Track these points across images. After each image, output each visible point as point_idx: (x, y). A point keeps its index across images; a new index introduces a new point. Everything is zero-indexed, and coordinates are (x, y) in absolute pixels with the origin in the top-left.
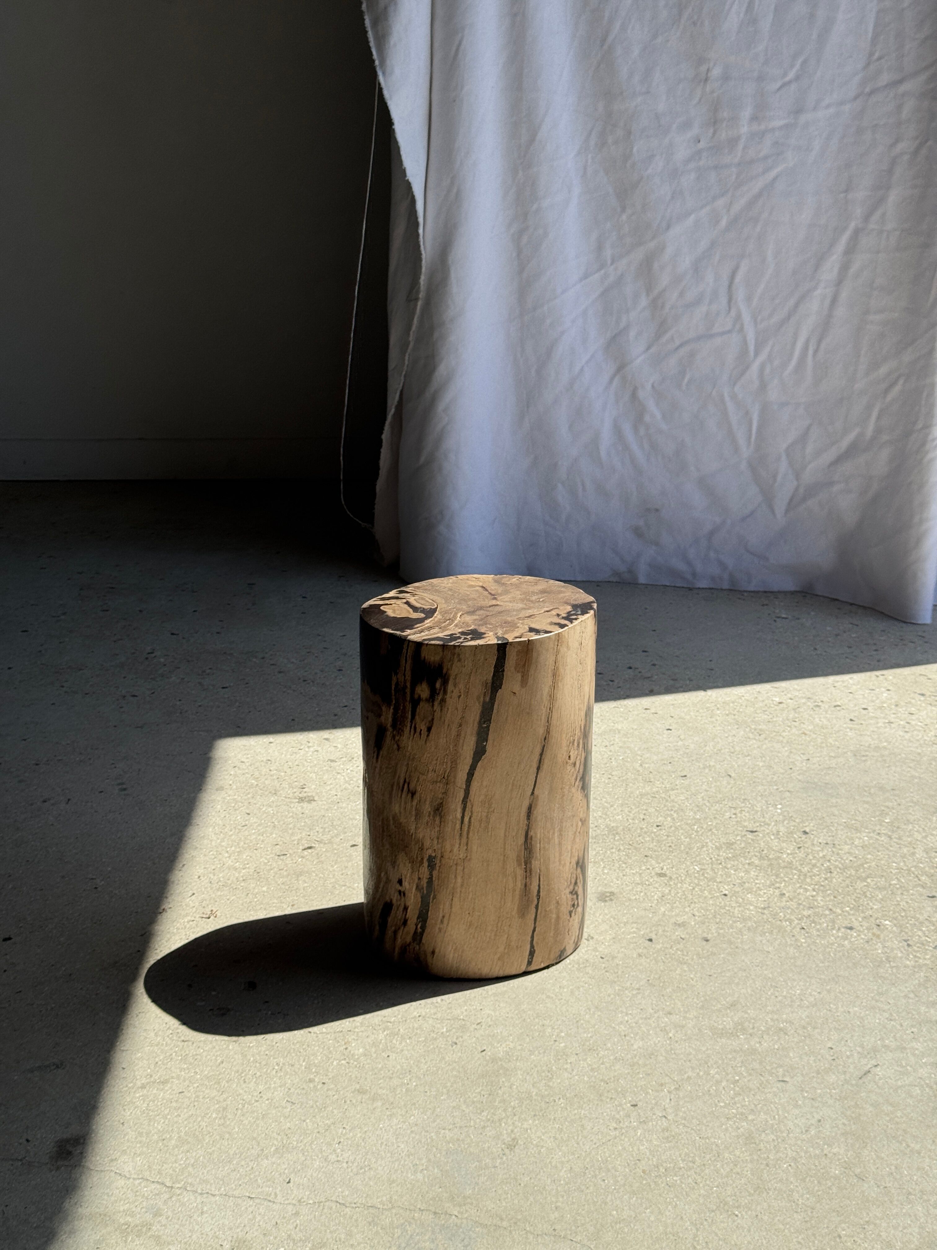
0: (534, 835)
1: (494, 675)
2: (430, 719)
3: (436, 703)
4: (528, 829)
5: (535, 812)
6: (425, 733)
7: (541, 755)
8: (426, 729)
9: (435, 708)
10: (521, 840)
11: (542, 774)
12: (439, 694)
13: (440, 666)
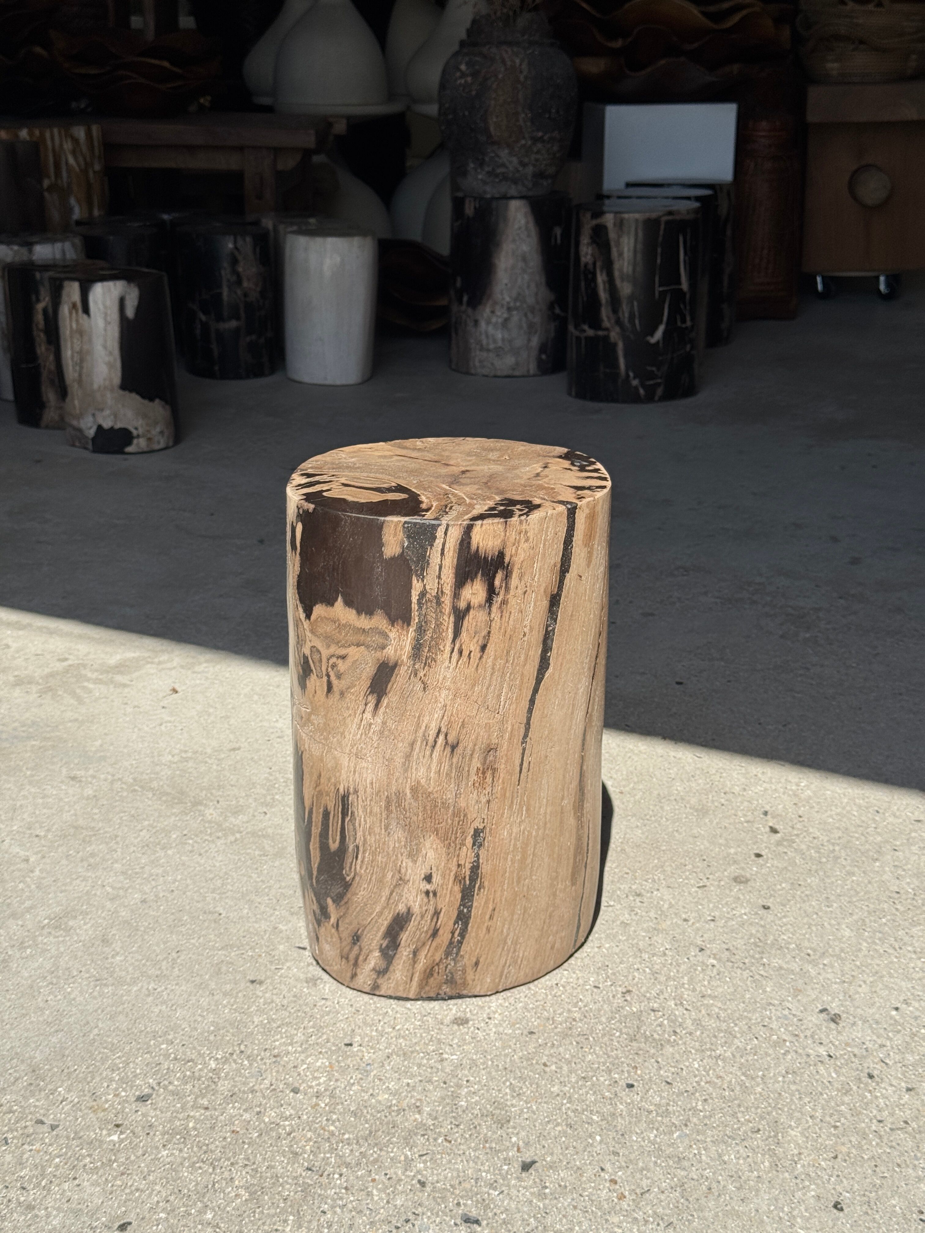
1: (563, 555)
2: (484, 633)
3: (494, 608)
6: (476, 654)
8: (478, 648)
9: (493, 616)
12: (498, 594)
13: (501, 555)
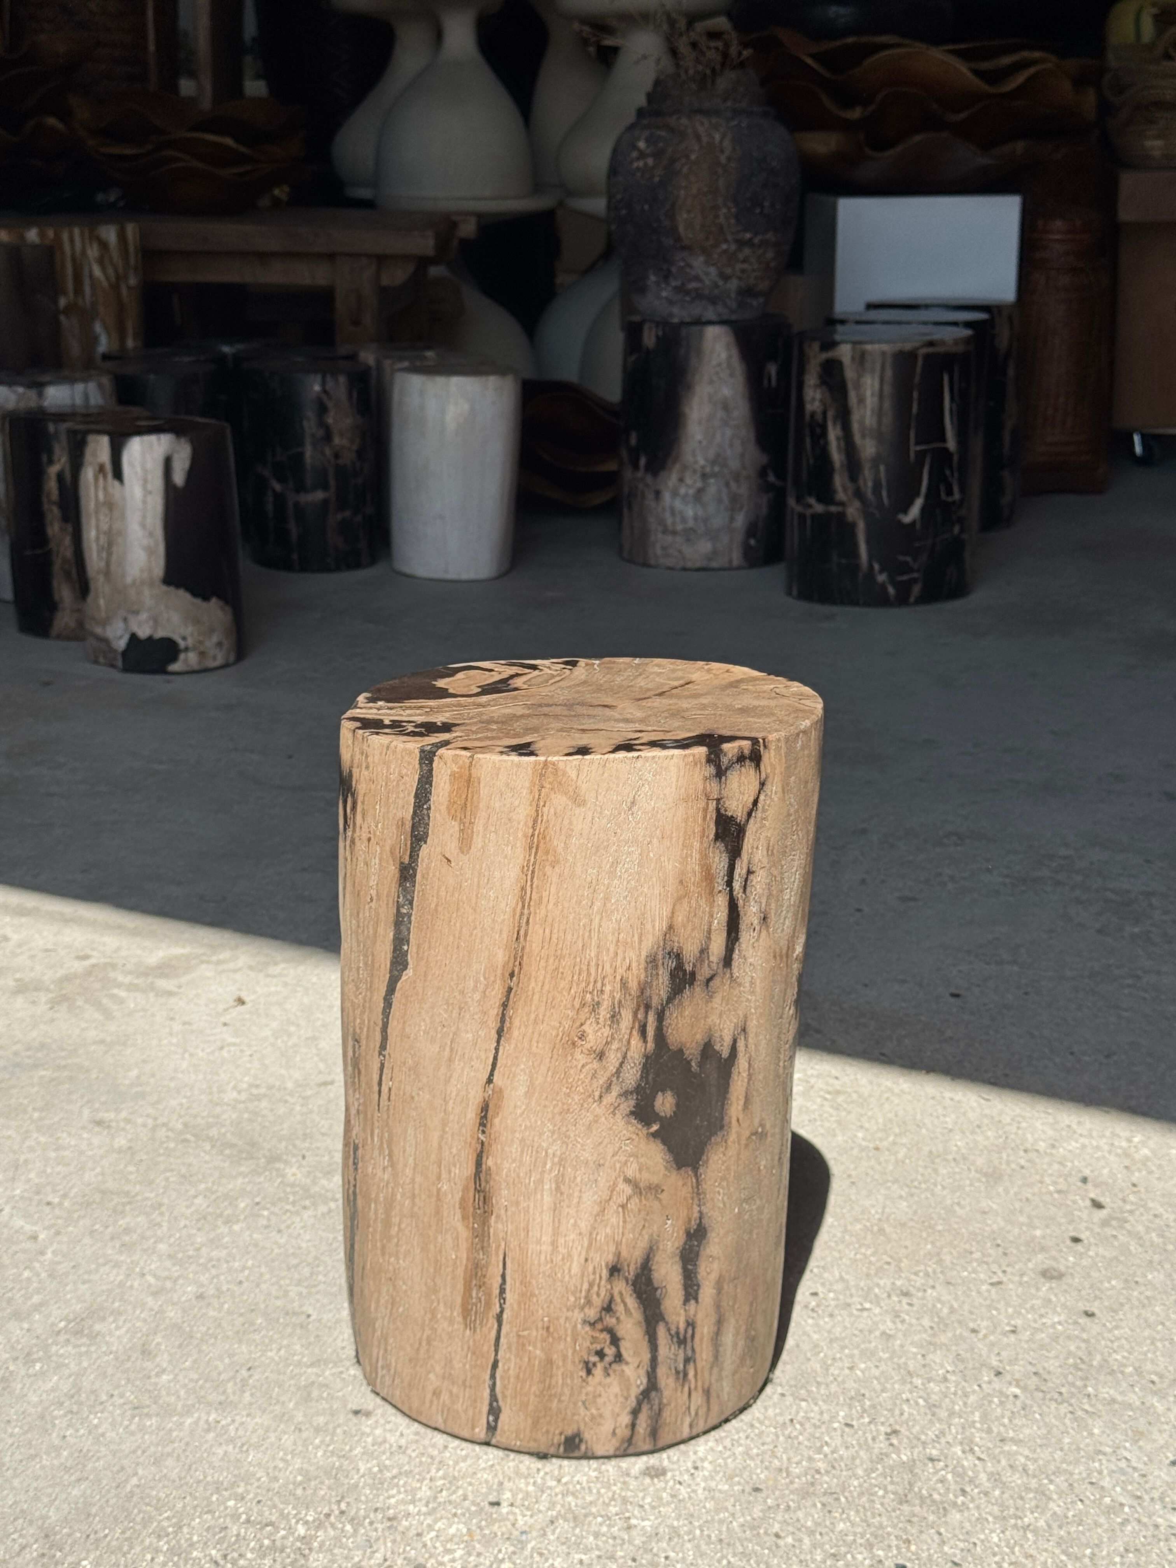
0: (493, 1168)
1: (415, 813)
4: (482, 1152)
5: (497, 1121)
7: (505, 1006)
10: (470, 1169)
11: (506, 1048)
